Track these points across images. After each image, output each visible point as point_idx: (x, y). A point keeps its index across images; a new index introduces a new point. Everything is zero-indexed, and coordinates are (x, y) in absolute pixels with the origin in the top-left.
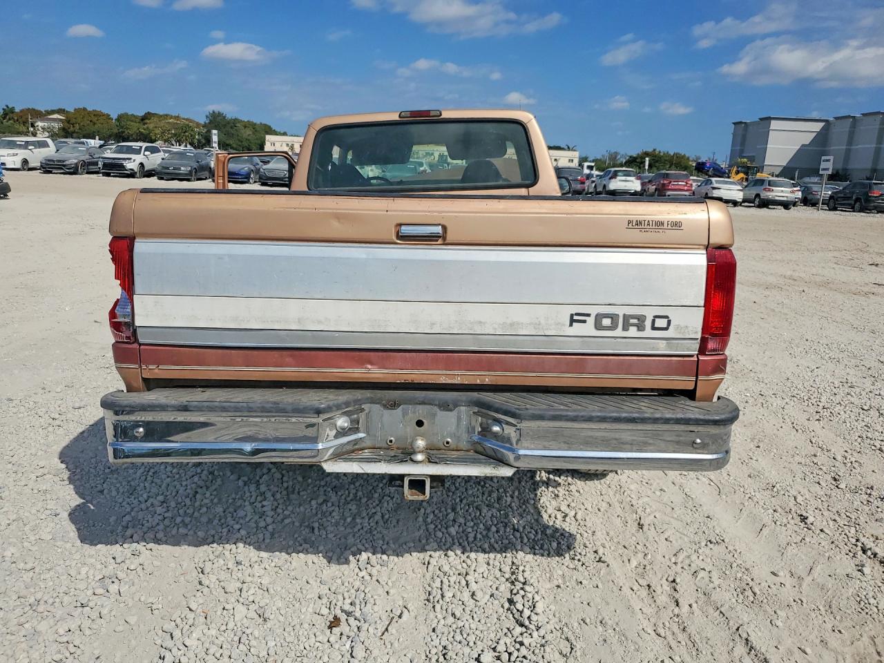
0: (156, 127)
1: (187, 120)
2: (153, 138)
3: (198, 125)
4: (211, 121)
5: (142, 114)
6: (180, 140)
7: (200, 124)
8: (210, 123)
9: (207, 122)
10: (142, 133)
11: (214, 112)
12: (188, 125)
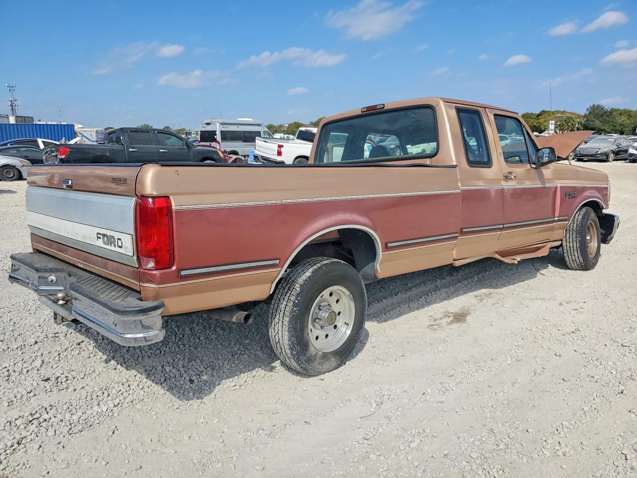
0: (545, 121)
1: (570, 113)
2: (543, 129)
3: (579, 116)
4: (590, 112)
5: (537, 112)
6: (563, 129)
7: (581, 115)
8: (589, 114)
9: (587, 113)
10: (535, 126)
11: (594, 105)
12: (570, 118)
